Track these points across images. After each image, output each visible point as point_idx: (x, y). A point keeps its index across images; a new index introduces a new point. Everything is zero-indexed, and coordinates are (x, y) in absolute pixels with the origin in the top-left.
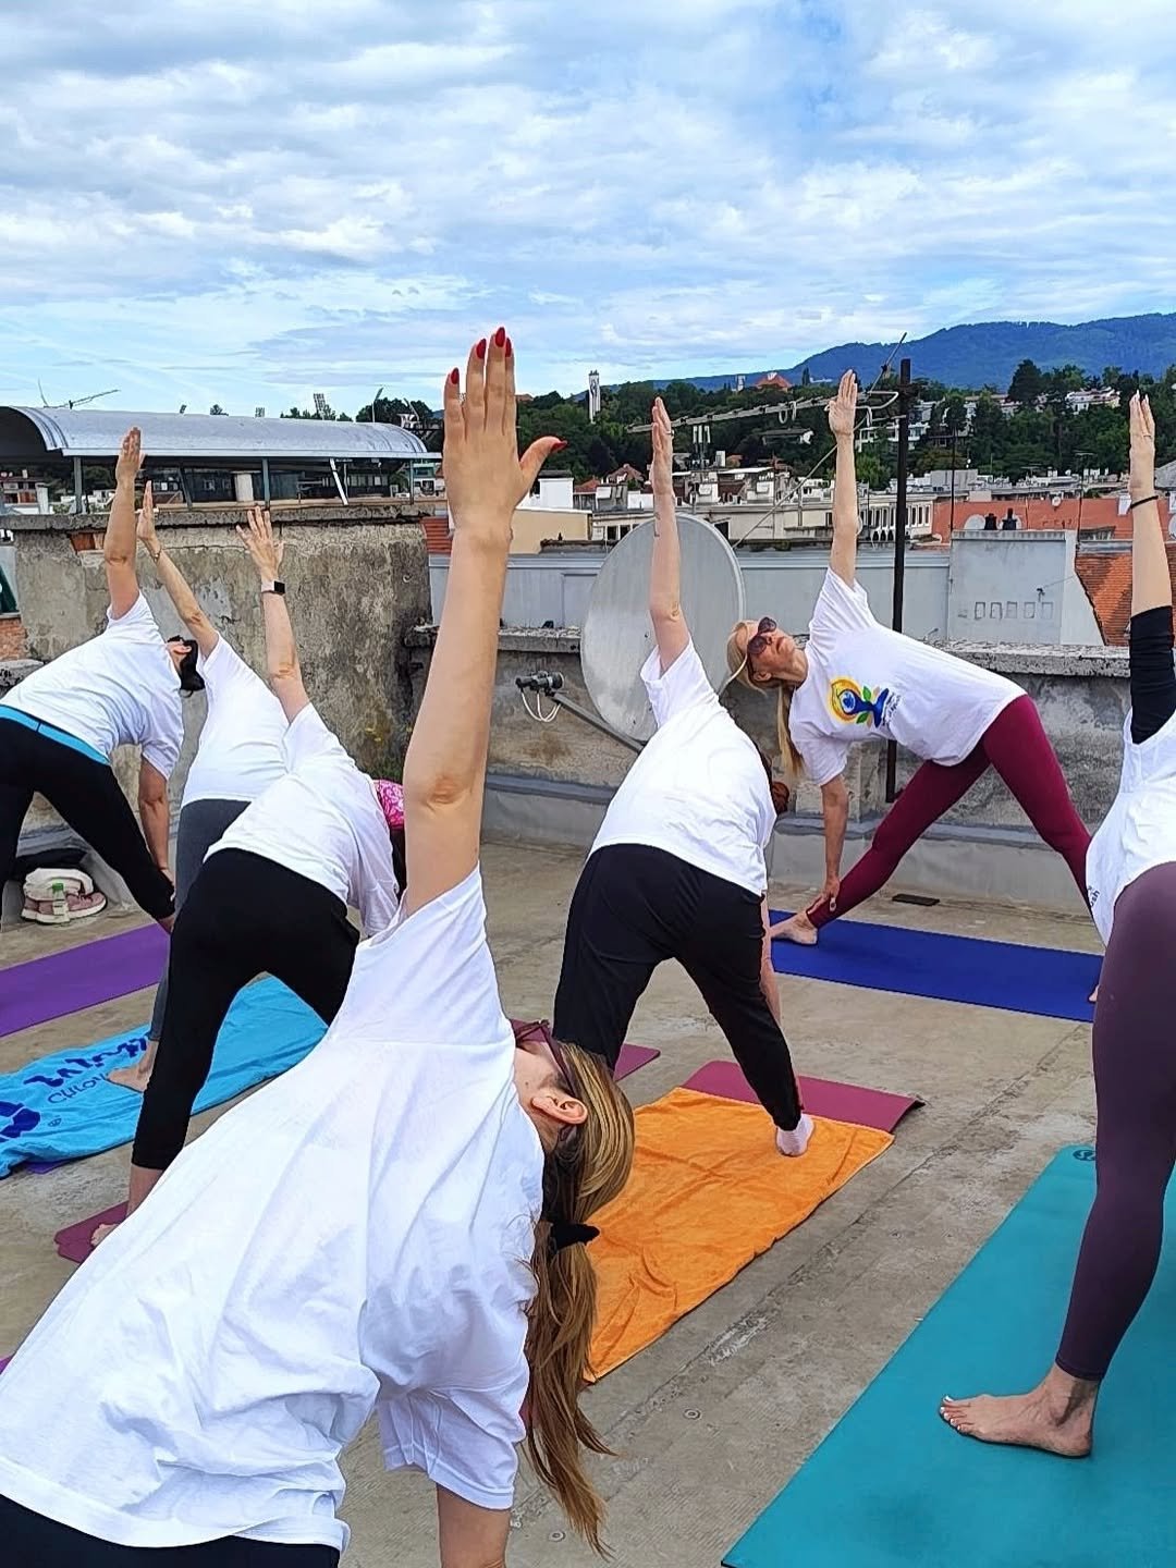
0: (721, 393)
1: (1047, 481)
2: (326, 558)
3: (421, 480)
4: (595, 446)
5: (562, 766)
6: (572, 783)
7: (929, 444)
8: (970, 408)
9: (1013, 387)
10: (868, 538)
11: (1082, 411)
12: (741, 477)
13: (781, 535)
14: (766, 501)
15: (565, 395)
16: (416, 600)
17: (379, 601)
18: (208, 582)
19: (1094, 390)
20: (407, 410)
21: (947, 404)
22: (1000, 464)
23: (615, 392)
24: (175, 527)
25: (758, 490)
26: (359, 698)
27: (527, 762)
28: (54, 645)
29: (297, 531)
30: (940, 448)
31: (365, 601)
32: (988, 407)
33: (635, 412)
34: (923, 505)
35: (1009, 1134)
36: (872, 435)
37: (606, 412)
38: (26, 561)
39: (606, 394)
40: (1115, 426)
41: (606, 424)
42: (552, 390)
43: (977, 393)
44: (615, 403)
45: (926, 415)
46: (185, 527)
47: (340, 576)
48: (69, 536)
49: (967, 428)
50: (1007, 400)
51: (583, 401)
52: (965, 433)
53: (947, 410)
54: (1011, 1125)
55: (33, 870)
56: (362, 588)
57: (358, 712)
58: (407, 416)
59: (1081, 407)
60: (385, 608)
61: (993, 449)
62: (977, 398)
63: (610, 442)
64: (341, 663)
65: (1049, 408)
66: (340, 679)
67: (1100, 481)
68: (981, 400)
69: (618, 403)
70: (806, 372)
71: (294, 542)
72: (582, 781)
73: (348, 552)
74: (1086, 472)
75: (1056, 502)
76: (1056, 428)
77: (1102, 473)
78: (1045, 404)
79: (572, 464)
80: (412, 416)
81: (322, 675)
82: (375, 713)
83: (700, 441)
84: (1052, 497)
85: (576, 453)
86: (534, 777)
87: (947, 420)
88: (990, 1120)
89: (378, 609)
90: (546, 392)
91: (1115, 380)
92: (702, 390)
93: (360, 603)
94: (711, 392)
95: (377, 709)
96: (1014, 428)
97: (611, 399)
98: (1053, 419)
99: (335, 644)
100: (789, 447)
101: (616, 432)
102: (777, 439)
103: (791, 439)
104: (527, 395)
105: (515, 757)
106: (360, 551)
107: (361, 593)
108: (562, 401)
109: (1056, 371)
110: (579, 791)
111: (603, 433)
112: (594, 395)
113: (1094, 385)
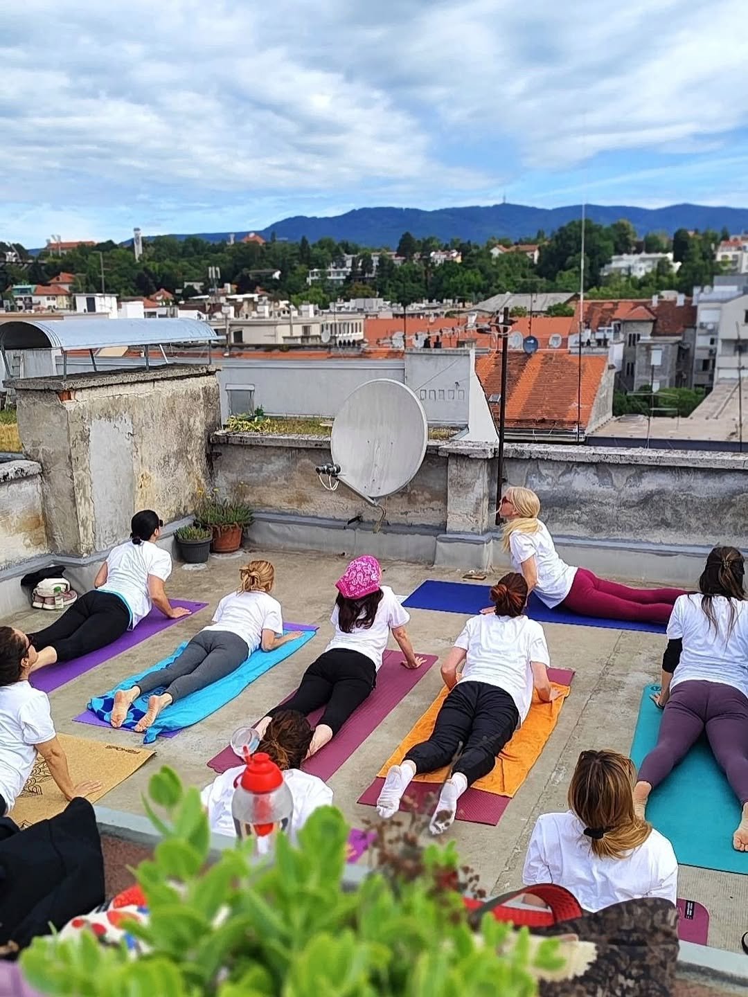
0: (220, 245)
1: (423, 305)
2: (174, 397)
3: (23, 297)
4: (140, 277)
5: (307, 508)
6: (313, 517)
7: (352, 281)
8: (375, 259)
9: (399, 248)
10: (336, 344)
11: (440, 265)
12: (240, 300)
13: (281, 341)
14: (264, 318)
15: (117, 242)
16: (214, 418)
17: (198, 419)
18: (121, 414)
19: (446, 252)
20: (10, 249)
21: (360, 257)
22: (395, 295)
23: (152, 242)
24: (108, 385)
25: (259, 310)
26: (189, 473)
27: (286, 506)
28: (43, 453)
29: (161, 383)
30: (359, 284)
31: (192, 420)
32: (386, 260)
33: (165, 255)
34: (358, 321)
35: (619, 682)
36: (317, 275)
37: (146, 255)
38: (25, 406)
39: (146, 243)
40: (461, 273)
41: (147, 263)
42: (108, 239)
43: (379, 251)
44: (152, 249)
45: (349, 263)
46: (112, 385)
47: (181, 405)
48: (57, 393)
49: (374, 272)
50: (396, 256)
51: (130, 245)
52: (372, 275)
53: (361, 261)
54: (618, 679)
55: (42, 579)
56: (190, 412)
57: (189, 481)
58: (10, 253)
59: (439, 262)
60: (201, 423)
61: (390, 286)
62: (379, 254)
63: (150, 274)
64: (181, 454)
65: (422, 262)
66: (180, 463)
67: (453, 307)
68: (381, 255)
69: (154, 249)
70: (273, 234)
71: (160, 389)
72: (319, 516)
73: (184, 393)
74: (445, 301)
75: (432, 319)
76: (426, 274)
77: (454, 302)
78: (419, 259)
79: (126, 288)
80: (14, 254)
81: (173, 461)
82: (196, 481)
83: (214, 276)
84: (428, 316)
85: (129, 281)
86: (290, 514)
87: (362, 267)
88: (608, 677)
89: (198, 424)
90: (104, 240)
91: (458, 246)
92: (208, 243)
93: (189, 421)
94: (213, 245)
95: (197, 479)
96: (402, 274)
97: (148, 245)
98: (424, 268)
99: (179, 444)
100: (267, 281)
101: (154, 268)
102: (258, 275)
103: (267, 276)
104: (92, 242)
105: (278, 504)
106: (189, 392)
107: (190, 415)
108: (115, 246)
109: (424, 239)
110: (318, 522)
111: (145, 269)
112: (138, 243)
113: (446, 249)
